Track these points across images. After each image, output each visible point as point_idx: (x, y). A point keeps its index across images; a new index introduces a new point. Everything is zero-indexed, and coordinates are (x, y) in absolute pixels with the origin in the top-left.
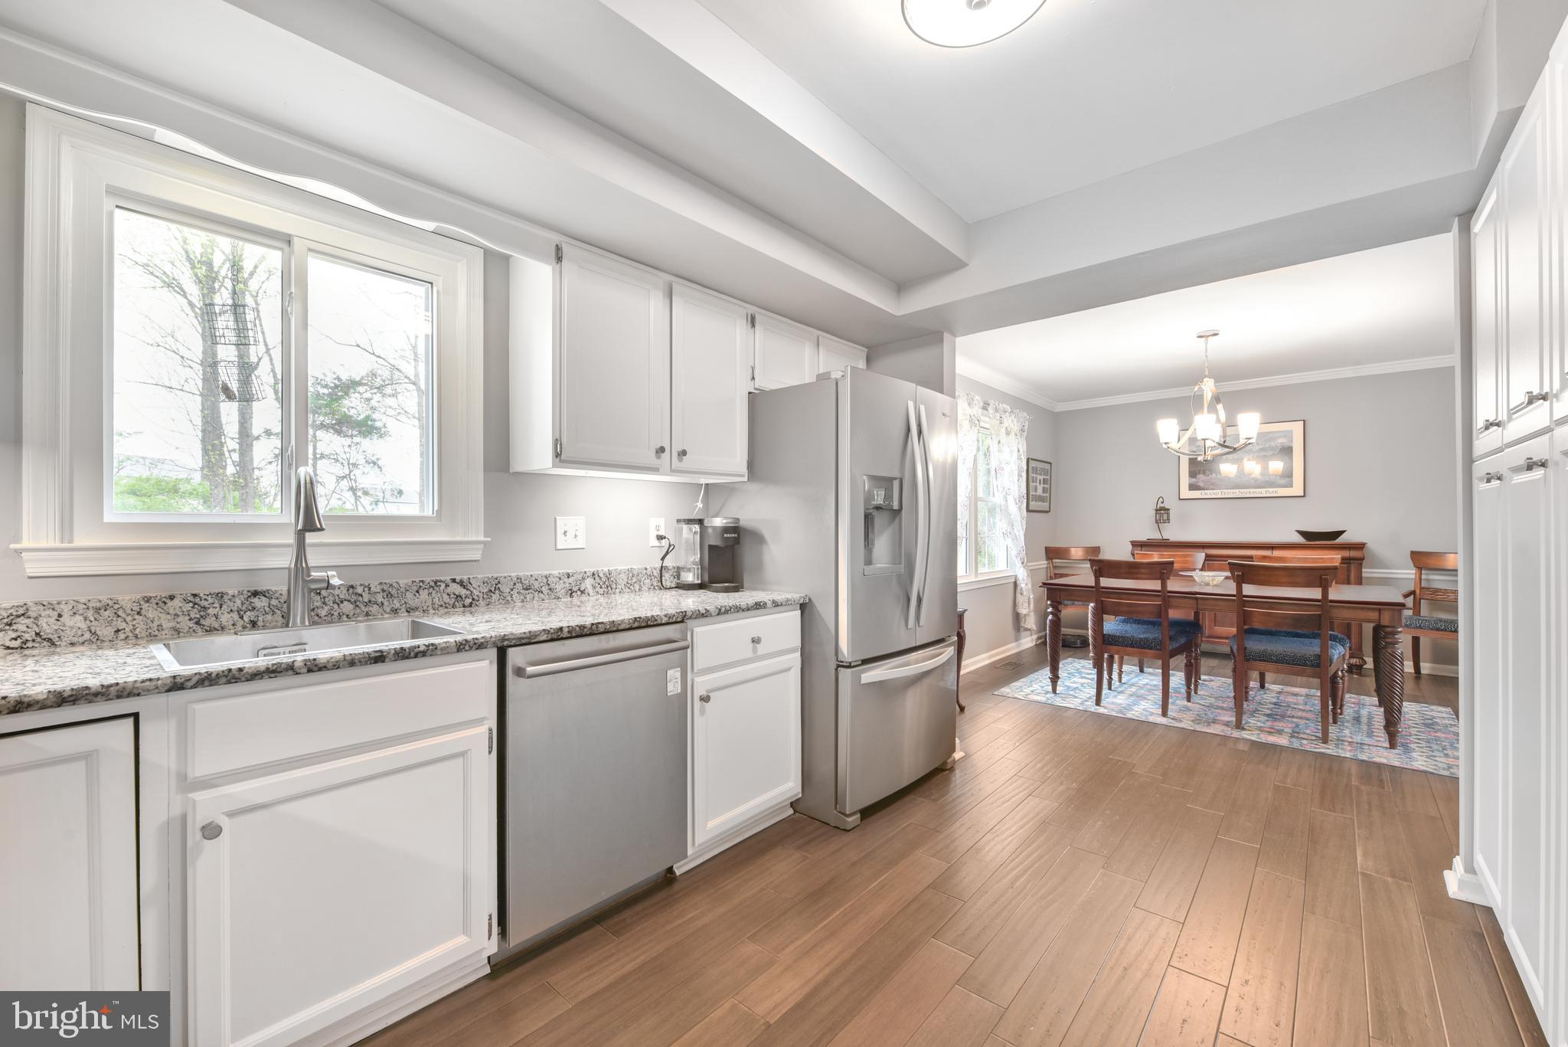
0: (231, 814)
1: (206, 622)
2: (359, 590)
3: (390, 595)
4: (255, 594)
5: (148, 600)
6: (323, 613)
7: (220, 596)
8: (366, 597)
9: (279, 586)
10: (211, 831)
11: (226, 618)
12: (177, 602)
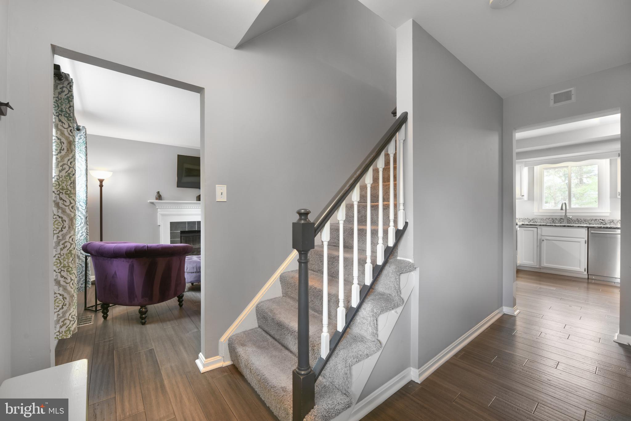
0: (546, 240)
1: (554, 222)
2: (579, 220)
3: (585, 221)
4: (561, 219)
5: (547, 218)
6: (572, 223)
7: (556, 219)
8: (580, 221)
9: (563, 218)
10: (543, 240)
11: (557, 222)
12: (550, 219)
